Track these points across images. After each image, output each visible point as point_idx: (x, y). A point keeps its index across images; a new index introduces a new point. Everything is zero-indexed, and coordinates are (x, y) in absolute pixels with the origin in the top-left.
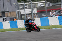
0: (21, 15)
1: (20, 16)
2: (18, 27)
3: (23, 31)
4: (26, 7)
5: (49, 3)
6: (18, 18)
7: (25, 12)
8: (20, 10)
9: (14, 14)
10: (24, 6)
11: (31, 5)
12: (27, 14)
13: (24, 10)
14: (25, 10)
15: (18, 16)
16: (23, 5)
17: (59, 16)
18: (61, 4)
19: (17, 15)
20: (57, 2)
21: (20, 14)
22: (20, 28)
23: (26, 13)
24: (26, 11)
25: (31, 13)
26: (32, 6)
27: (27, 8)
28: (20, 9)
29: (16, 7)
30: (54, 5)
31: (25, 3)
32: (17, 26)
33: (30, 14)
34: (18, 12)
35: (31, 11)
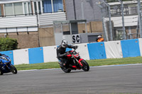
0: (115, 29)
1: (111, 31)
3: (118, 65)
4: (126, 12)
6: (107, 35)
7: (123, 23)
8: (112, 19)
9: (99, 26)
10: (120, 9)
11: (137, 5)
12: (127, 28)
13: (121, 17)
14: (123, 19)
15: (106, 32)
19: (105, 28)
21: (111, 27)
23: (125, 25)
24: (125, 21)
25: (136, 24)
26: (138, 8)
27: (127, 14)
28: (112, 16)
29: (104, 10)
32: (104, 55)
33: (135, 27)
34: (108, 23)
35: (137, 19)
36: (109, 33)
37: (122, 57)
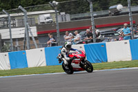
5: (63, 13)
16: (6, 18)
18: (90, 17)
20: (82, 11)
30: (76, 19)
31: (11, 15)
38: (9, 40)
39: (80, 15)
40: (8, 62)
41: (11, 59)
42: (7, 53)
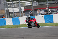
1: (8, 14)
2: (7, 25)
4: (14, 6)
5: (35, 2)
6: (6, 16)
7: (13, 10)
9: (3, 12)
11: (19, 3)
14: (13, 9)
15: (6, 14)
17: (45, 14)
18: (47, 4)
20: (43, 1)
21: (8, 12)
22: (8, 26)
25: (18, 11)
28: (9, 7)
29: (5, 5)
32: (5, 24)
34: (7, 10)
36: (7, 15)
37: (12, 25)
38: (12, 12)
39: (43, 3)
40: (12, 22)
41: (13, 21)
42: (11, 18)
